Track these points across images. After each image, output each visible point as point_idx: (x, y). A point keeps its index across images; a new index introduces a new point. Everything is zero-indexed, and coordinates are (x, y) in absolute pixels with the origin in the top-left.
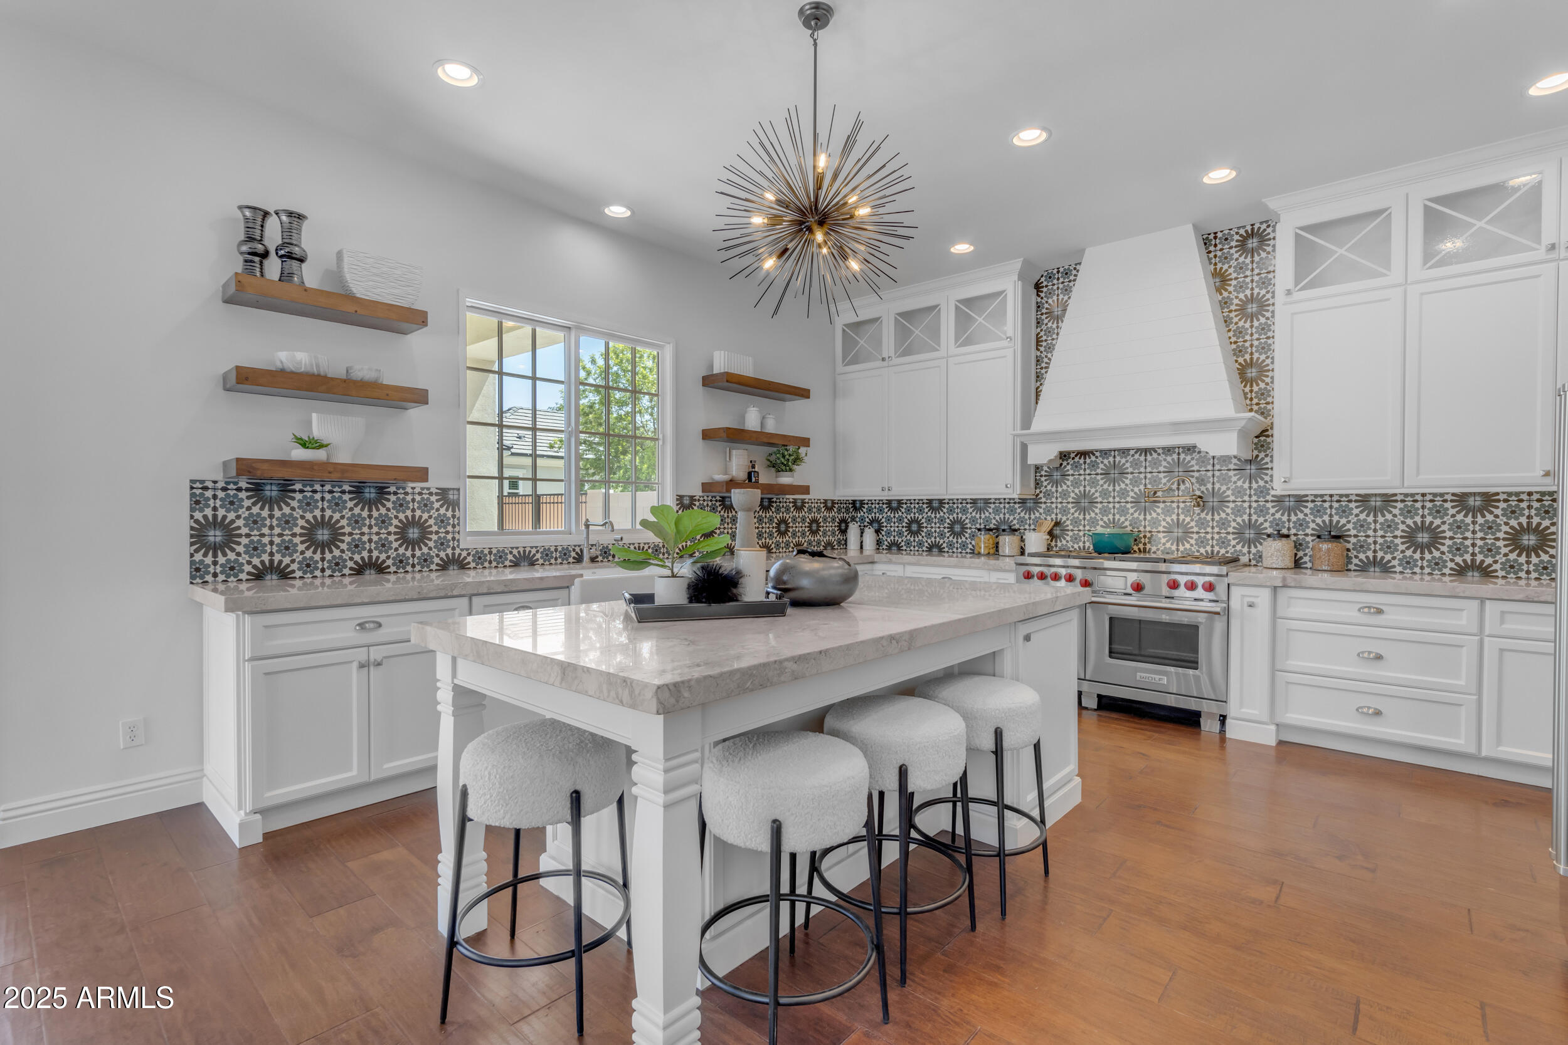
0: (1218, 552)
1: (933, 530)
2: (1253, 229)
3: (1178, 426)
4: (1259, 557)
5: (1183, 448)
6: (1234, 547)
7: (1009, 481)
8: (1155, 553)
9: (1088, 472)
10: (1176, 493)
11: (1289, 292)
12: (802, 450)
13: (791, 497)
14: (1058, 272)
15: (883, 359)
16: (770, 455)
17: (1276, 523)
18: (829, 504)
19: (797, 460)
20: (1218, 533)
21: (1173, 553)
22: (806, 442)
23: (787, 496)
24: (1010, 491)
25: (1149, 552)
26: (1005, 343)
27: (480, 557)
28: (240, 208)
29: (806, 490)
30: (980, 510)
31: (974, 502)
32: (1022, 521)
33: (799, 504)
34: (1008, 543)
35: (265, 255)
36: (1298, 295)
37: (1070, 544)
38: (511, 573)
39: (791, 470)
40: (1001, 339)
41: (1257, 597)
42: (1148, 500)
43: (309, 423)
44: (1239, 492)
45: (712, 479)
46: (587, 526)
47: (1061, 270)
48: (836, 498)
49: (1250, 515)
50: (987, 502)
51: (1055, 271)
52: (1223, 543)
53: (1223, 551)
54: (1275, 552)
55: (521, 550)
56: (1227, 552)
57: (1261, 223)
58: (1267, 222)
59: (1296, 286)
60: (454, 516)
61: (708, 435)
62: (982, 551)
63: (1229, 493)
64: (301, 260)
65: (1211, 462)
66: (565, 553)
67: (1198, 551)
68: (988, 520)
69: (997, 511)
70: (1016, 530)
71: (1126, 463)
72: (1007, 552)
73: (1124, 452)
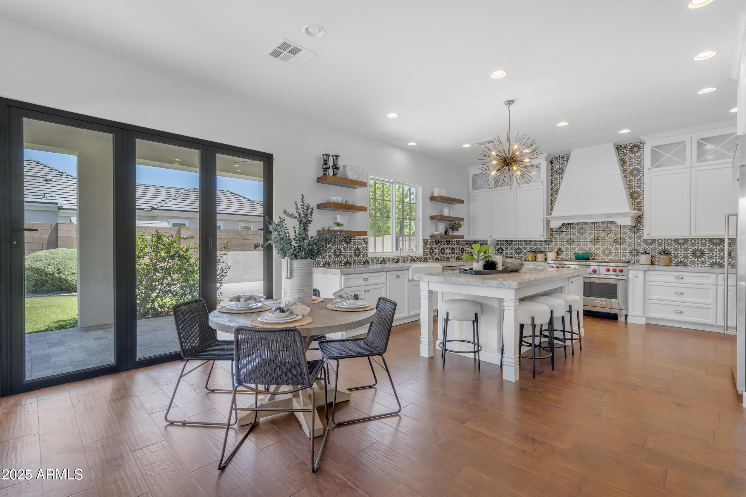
0: (623, 259)
1: (508, 252)
2: (635, 145)
3: (609, 215)
4: (638, 261)
5: (609, 222)
6: (629, 257)
7: (542, 234)
8: (598, 259)
9: (572, 230)
10: (606, 238)
11: (649, 169)
12: (462, 223)
13: (456, 240)
14: (560, 157)
15: (490, 188)
16: (450, 224)
17: (645, 249)
18: (467, 242)
19: (460, 226)
20: (623, 252)
21: (605, 259)
22: (463, 219)
23: (454, 239)
24: (542, 237)
25: (596, 259)
26: (540, 183)
27: (373, 260)
28: (323, 155)
29: (462, 237)
30: (528, 244)
31: (525, 241)
32: (545, 248)
33: (458, 242)
34: (540, 257)
35: (329, 168)
36: (652, 170)
37: (565, 257)
38: (380, 266)
39: (458, 230)
40: (538, 182)
41: (638, 274)
42: (596, 240)
43: (336, 218)
44: (630, 238)
45: (433, 233)
46: (401, 250)
47: (561, 156)
48: (469, 240)
49: (634, 246)
50: (531, 241)
51: (558, 157)
52: (624, 256)
53: (624, 259)
54: (644, 259)
55: (383, 258)
56: (626, 259)
57: (638, 143)
58: (640, 142)
59: (652, 167)
60: (367, 247)
61: (432, 218)
62: (530, 259)
63: (627, 238)
64: (338, 169)
65: (620, 227)
66: (393, 260)
67: (615, 259)
68: (531, 248)
69: (535, 245)
70: (543, 252)
71: (587, 227)
72: (540, 260)
73: (586, 223)
